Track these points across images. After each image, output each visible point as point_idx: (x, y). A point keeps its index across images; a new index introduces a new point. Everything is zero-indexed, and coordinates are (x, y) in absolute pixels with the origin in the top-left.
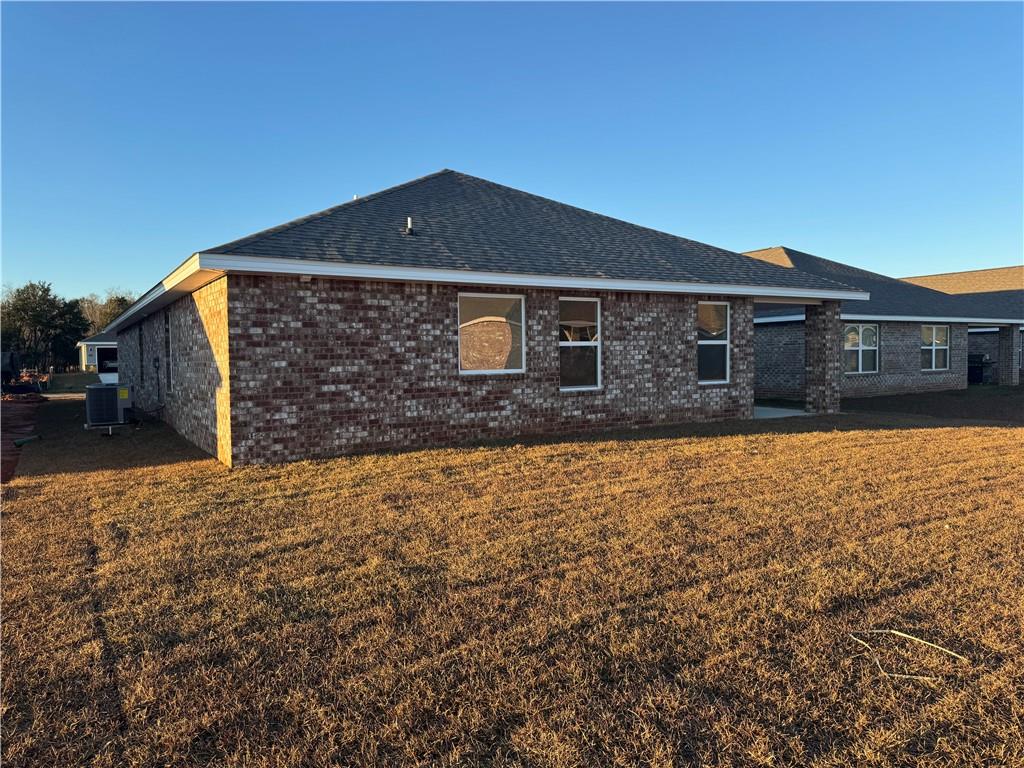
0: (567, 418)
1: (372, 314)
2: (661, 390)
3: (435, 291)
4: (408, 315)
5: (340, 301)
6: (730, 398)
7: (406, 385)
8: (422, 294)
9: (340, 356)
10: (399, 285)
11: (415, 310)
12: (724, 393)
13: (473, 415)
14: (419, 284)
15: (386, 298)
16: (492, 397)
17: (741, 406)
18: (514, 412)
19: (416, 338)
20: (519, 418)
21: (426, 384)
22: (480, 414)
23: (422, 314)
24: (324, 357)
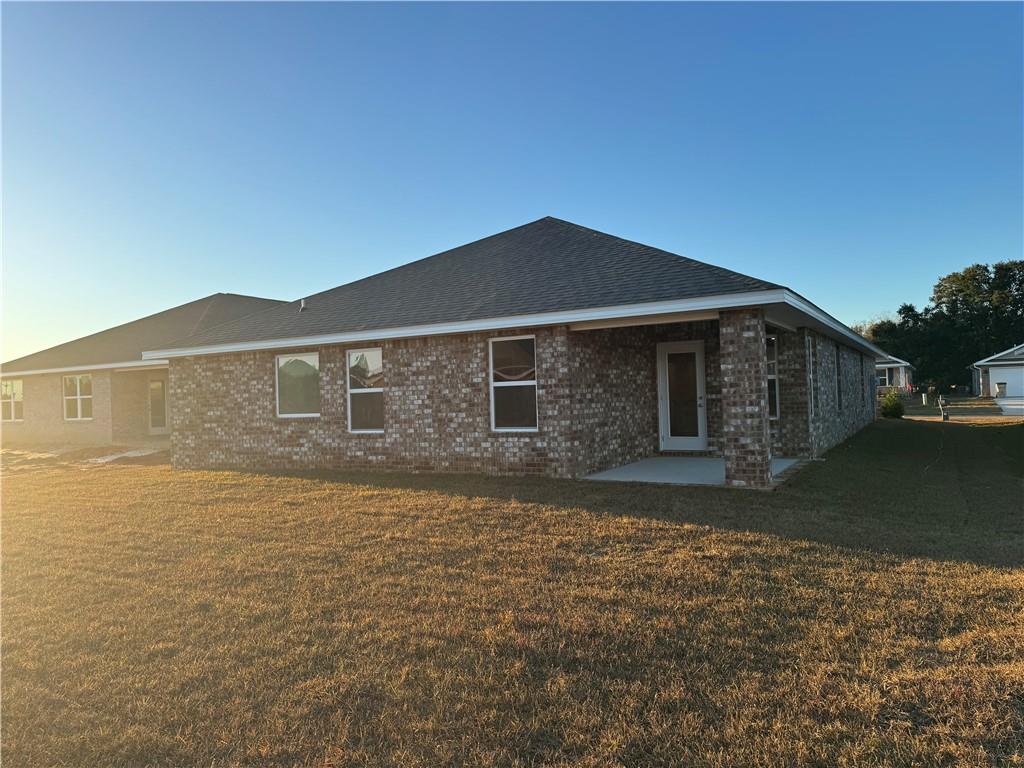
0: (351, 457)
1: (226, 376)
2: (443, 436)
3: (258, 356)
4: (244, 376)
5: (211, 369)
6: (533, 450)
7: (243, 425)
8: (251, 359)
9: (212, 405)
10: (238, 355)
11: (247, 371)
12: (526, 444)
13: (282, 449)
14: (249, 352)
15: (232, 365)
16: (294, 435)
17: (552, 460)
18: (310, 449)
19: (249, 392)
20: (314, 454)
21: (254, 425)
22: (287, 449)
23: (251, 374)
24: (205, 406)
